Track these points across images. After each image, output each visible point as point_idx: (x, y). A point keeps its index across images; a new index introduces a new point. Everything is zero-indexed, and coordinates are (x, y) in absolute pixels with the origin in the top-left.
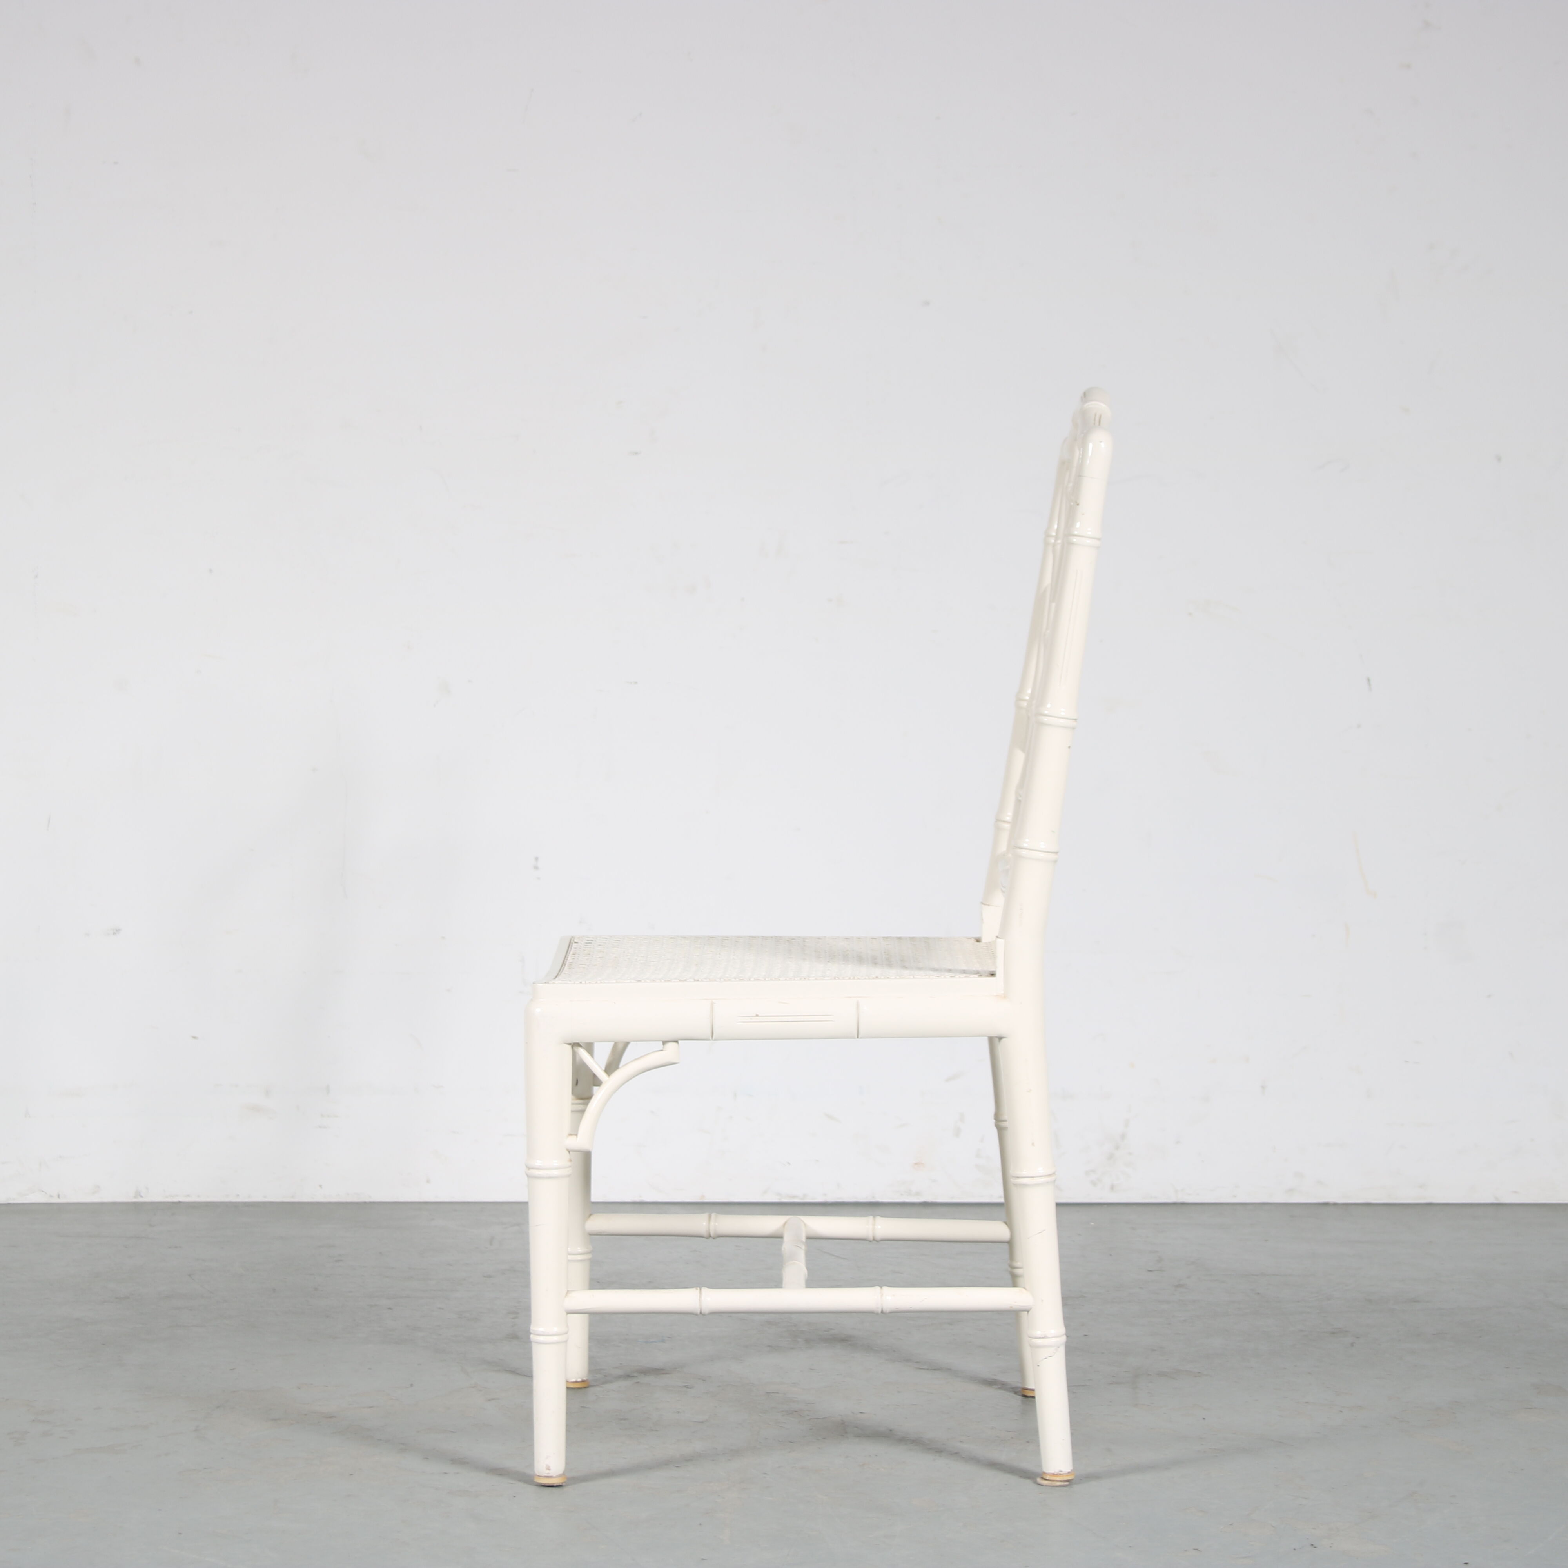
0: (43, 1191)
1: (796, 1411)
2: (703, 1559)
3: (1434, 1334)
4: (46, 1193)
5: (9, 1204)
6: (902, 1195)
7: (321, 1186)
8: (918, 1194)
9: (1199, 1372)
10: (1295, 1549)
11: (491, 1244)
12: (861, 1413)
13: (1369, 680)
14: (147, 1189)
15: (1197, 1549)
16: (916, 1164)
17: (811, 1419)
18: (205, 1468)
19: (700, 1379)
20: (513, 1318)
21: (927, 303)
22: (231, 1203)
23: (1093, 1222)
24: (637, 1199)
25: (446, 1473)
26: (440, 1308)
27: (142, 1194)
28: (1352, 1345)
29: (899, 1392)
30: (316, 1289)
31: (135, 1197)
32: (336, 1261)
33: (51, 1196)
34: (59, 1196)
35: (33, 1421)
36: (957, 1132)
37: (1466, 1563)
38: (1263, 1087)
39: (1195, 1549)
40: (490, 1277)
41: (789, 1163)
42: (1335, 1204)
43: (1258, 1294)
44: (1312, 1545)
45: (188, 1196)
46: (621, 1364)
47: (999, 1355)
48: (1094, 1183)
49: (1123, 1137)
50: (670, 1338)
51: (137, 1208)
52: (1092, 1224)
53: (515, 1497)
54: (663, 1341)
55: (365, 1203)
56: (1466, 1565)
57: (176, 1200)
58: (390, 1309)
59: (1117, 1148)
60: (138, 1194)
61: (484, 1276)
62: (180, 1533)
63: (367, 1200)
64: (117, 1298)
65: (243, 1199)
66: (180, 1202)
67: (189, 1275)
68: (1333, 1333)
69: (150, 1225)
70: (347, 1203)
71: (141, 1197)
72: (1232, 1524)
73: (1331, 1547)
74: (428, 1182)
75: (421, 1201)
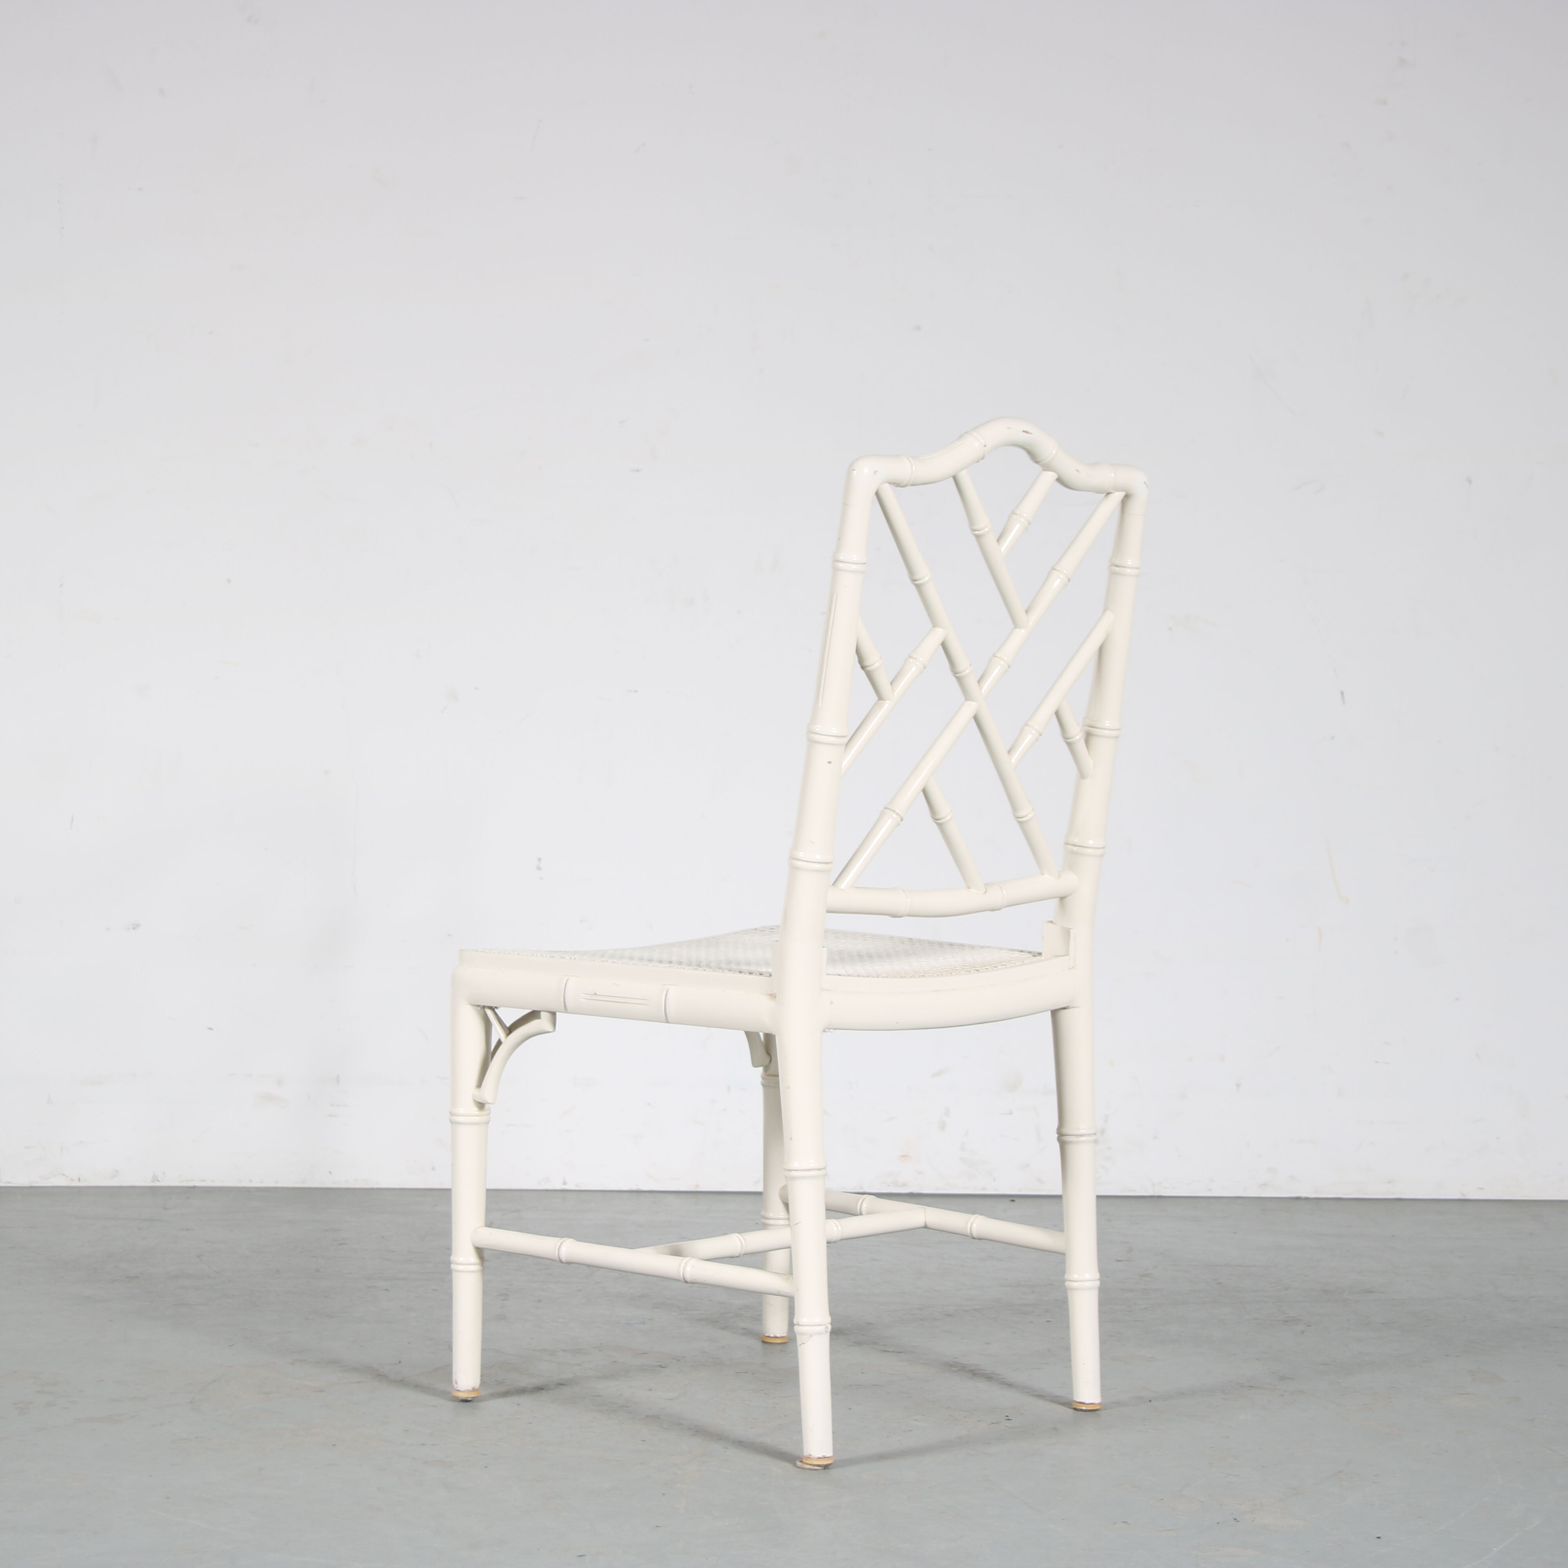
0: (64, 1175)
2: (657, 1526)
3: (1383, 1324)
4: (67, 1177)
5: (32, 1187)
6: (889, 1186)
7: (330, 1173)
8: (905, 1186)
9: (1152, 1357)
10: (1218, 1523)
13: (1342, 693)
14: (164, 1173)
15: (1126, 1522)
16: (903, 1156)
18: (197, 1438)
19: (674, 1359)
20: (502, 1300)
21: (920, 328)
22: (244, 1188)
24: (634, 1188)
25: (423, 1444)
26: (434, 1290)
27: (159, 1179)
28: (1302, 1332)
29: (862, 1373)
30: (318, 1271)
31: (153, 1181)
32: (340, 1244)
33: (72, 1180)
34: (79, 1180)
35: (39, 1392)
36: (943, 1126)
37: (1379, 1537)
38: (1238, 1085)
39: (1124, 1522)
42: (1307, 1199)
43: (1220, 1283)
44: (1235, 1519)
45: (204, 1181)
46: (601, 1344)
47: (962, 1339)
49: (1103, 1131)
50: (650, 1320)
51: (153, 1192)
53: (486, 1467)
54: (644, 1323)
55: (373, 1189)
56: (1378, 1539)
57: (191, 1184)
58: (387, 1290)
60: (155, 1178)
62: (168, 1498)
63: (375, 1186)
64: (127, 1277)
66: (195, 1187)
67: (198, 1257)
68: (1287, 1321)
69: (165, 1208)
70: (355, 1189)
71: (158, 1181)
72: (1162, 1499)
73: (1253, 1521)
74: (433, 1169)
75: (426, 1187)
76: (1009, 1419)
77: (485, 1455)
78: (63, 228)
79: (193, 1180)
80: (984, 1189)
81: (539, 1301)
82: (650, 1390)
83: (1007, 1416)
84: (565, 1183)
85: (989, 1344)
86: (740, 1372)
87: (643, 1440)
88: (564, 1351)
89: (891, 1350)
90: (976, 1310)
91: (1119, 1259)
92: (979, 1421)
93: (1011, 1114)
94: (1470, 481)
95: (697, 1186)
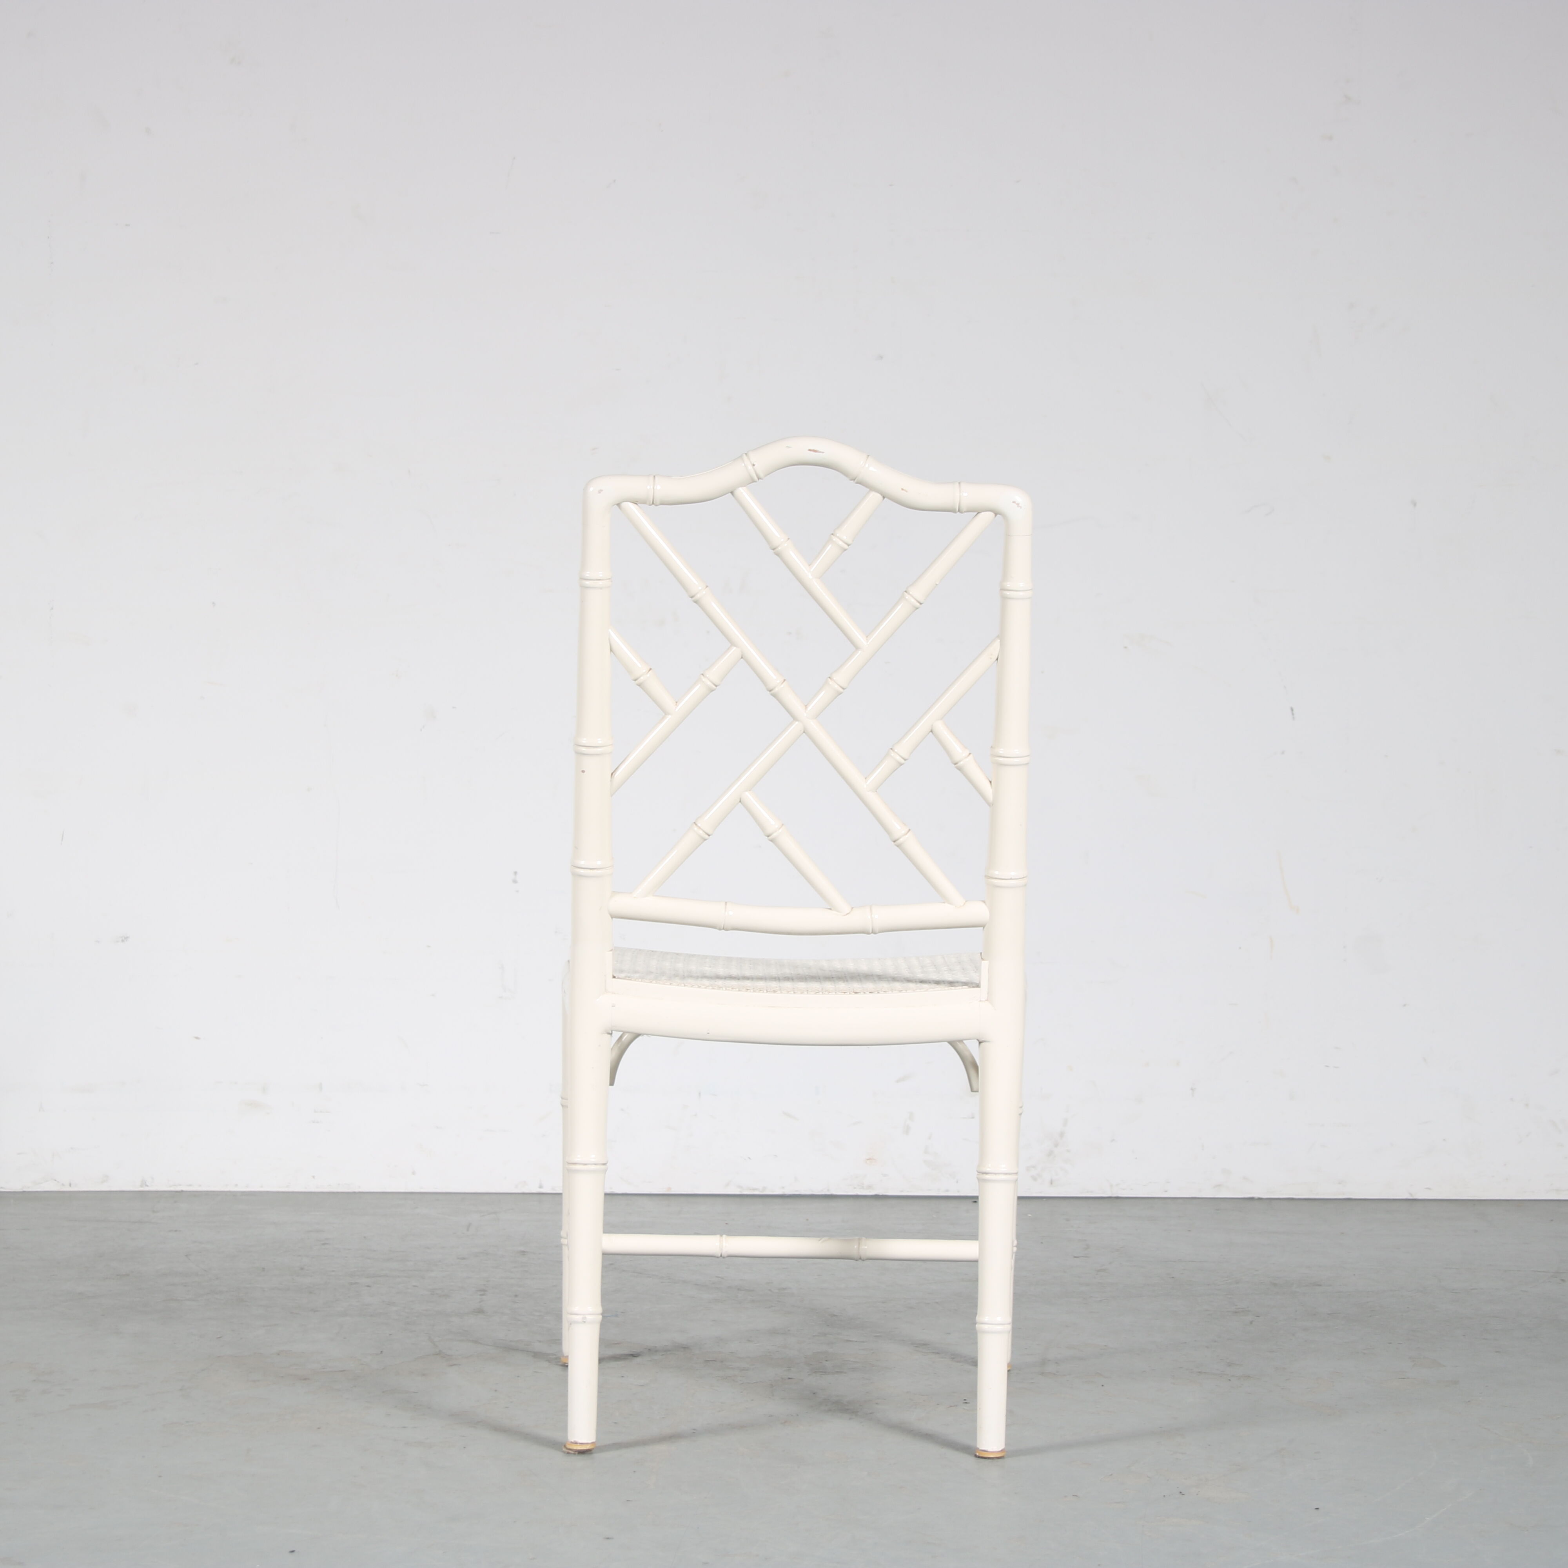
0: (55, 1180)
1: (729, 1377)
3: (1329, 1314)
4: (58, 1182)
5: (24, 1192)
6: (855, 1188)
8: (870, 1187)
9: (1105, 1346)
10: (1164, 1496)
11: (468, 1230)
12: (789, 1378)
13: (1292, 710)
14: (153, 1179)
15: (1076, 1496)
16: (868, 1159)
17: (743, 1383)
19: (646, 1349)
20: (481, 1295)
21: (881, 357)
22: (230, 1192)
23: (1029, 1214)
25: (404, 1427)
26: (414, 1286)
27: (147, 1184)
28: (1251, 1322)
29: (826, 1361)
30: (302, 1269)
31: (141, 1186)
33: (63, 1185)
34: (70, 1185)
35: (34, 1381)
36: (907, 1130)
37: (1317, 1509)
38: (1192, 1089)
39: (1074, 1495)
40: (463, 1259)
41: (749, 1158)
42: (1260, 1199)
43: (1173, 1277)
44: (1181, 1492)
45: (191, 1185)
47: (924, 1329)
48: (1034, 1178)
49: (1062, 1135)
50: (623, 1313)
51: (142, 1196)
52: (1030, 1215)
53: (464, 1447)
54: (616, 1316)
55: (354, 1193)
56: (1316, 1510)
57: (179, 1189)
58: (368, 1286)
59: (1056, 1145)
60: (144, 1183)
61: (458, 1258)
62: (159, 1477)
63: (357, 1190)
64: (118, 1275)
65: (241, 1188)
66: (182, 1191)
67: (186, 1256)
68: (1236, 1312)
69: (154, 1212)
70: (338, 1193)
71: (147, 1186)
72: (1111, 1475)
73: (1197, 1494)
74: (414, 1173)
75: (407, 1191)
76: (966, 1403)
77: (464, 1436)
78: (52, 263)
79: (180, 1185)
80: (947, 1191)
81: (516, 1296)
82: (623, 1377)
83: (965, 1400)
84: (541, 1187)
85: (949, 1334)
86: (708, 1361)
87: (615, 1423)
88: (540, 1341)
89: (854, 1339)
90: (937, 1303)
91: (1076, 1255)
92: (938, 1404)
93: (973, 1118)
94: (1415, 504)
95: (670, 1189)
